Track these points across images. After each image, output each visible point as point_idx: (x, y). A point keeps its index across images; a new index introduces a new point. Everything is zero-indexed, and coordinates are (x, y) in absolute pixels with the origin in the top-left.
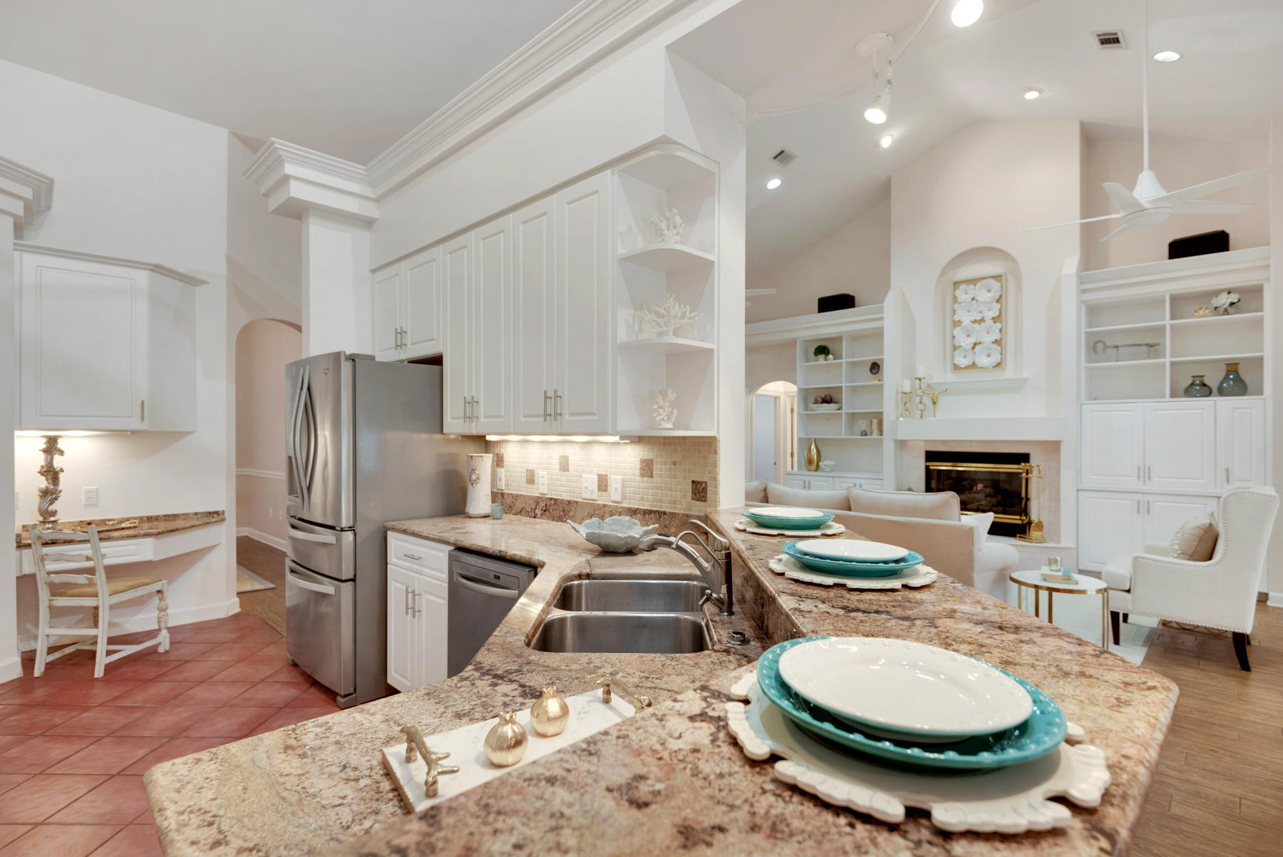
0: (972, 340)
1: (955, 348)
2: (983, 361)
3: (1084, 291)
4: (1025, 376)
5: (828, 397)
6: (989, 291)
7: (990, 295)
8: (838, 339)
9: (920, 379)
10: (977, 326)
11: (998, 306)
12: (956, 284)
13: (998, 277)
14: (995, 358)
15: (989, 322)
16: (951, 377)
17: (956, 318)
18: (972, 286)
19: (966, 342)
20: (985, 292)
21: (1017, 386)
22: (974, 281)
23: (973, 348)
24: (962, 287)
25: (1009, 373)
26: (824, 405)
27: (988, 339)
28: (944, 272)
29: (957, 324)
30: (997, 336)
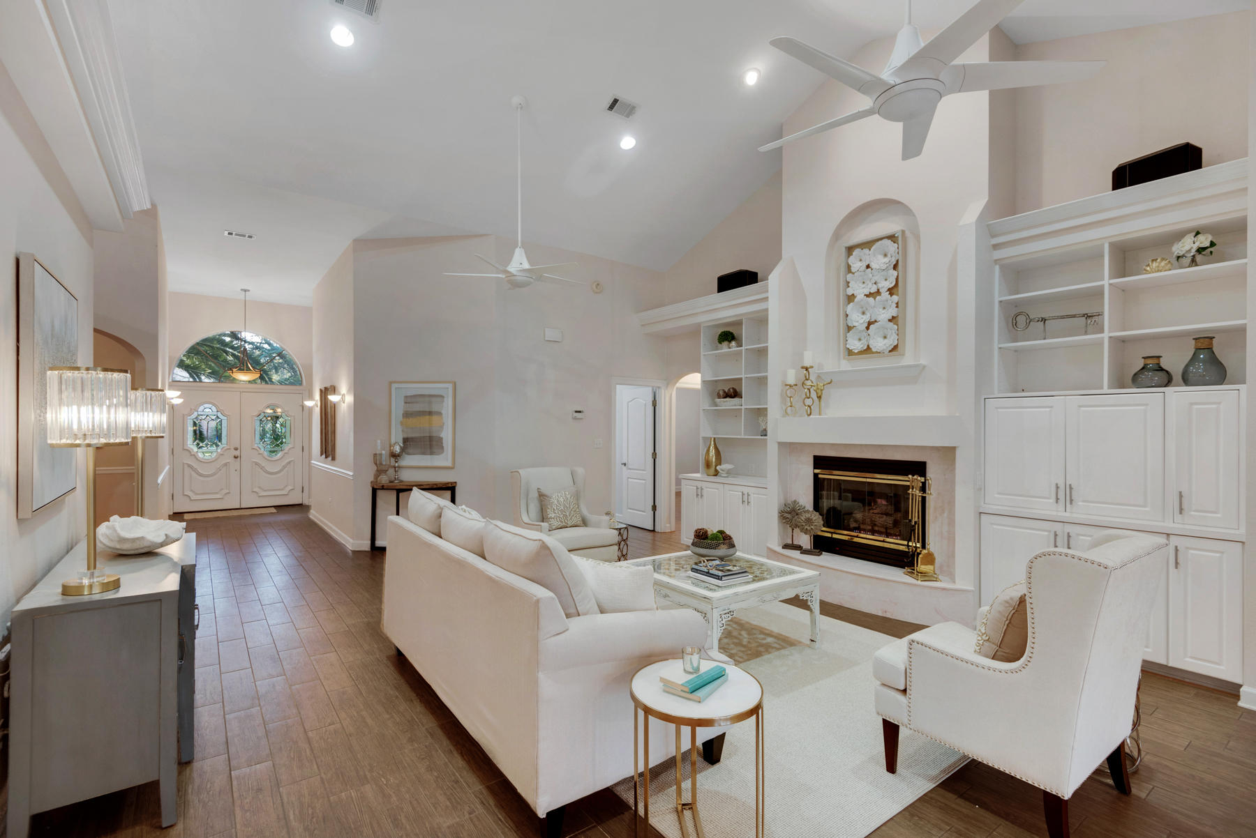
0: (866, 318)
1: (849, 328)
2: (879, 344)
3: (996, 247)
4: (923, 362)
5: (731, 390)
6: (885, 255)
7: (886, 260)
8: (738, 323)
9: (807, 369)
10: (871, 299)
11: (895, 273)
12: (850, 250)
13: (892, 238)
14: (891, 341)
15: (885, 295)
16: (845, 365)
17: (850, 292)
18: (866, 251)
19: (858, 320)
20: (880, 257)
21: (915, 375)
22: (868, 244)
23: (868, 328)
24: (856, 252)
25: (908, 359)
26: (728, 399)
27: (884, 316)
28: (837, 236)
29: (851, 298)
30: (893, 311)
